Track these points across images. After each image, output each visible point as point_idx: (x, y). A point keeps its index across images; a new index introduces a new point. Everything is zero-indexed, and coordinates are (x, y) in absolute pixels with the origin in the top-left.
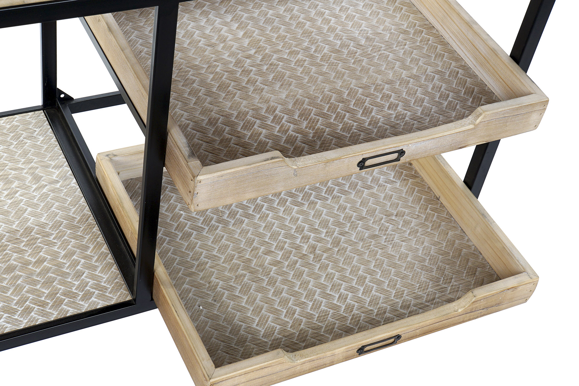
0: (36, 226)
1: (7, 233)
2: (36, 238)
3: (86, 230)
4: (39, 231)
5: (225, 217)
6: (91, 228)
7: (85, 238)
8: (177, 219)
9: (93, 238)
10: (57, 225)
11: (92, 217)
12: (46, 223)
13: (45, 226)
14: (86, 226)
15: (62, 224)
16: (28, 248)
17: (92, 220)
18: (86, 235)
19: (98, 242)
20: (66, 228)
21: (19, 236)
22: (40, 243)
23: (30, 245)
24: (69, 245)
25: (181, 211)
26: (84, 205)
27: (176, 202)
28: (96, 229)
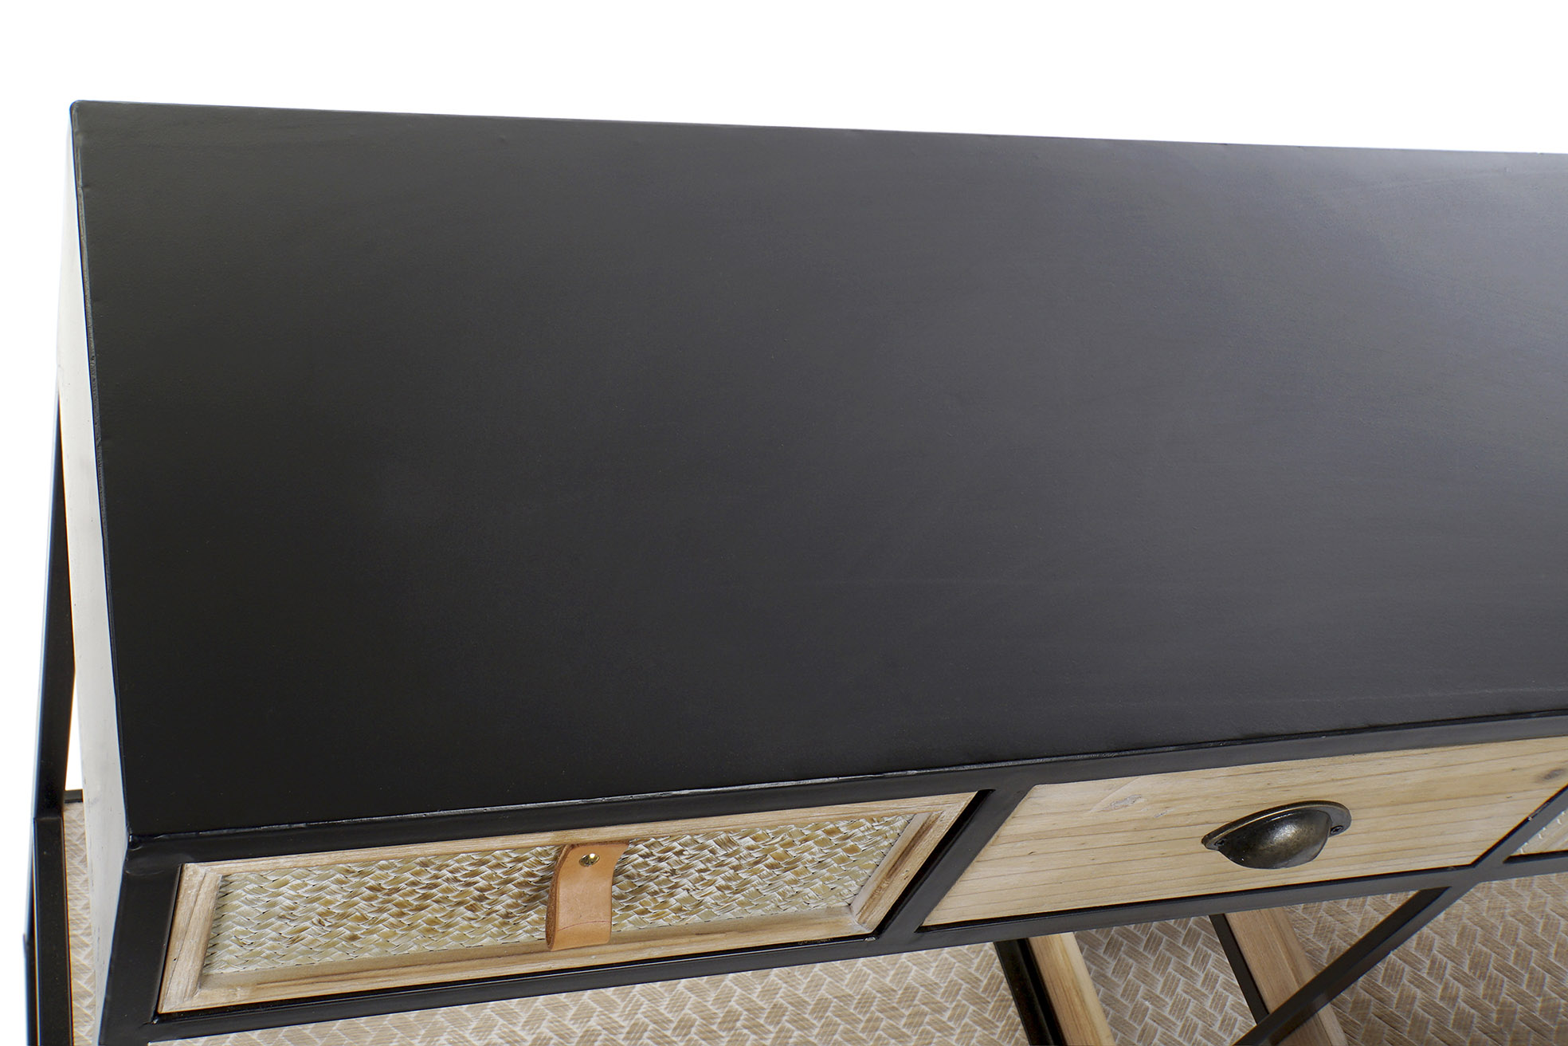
0: (922, 986)
1: (878, 991)
2: (922, 1013)
3: (998, 1010)
4: (926, 998)
5: (1216, 1028)
6: (1005, 1007)
7: (997, 1027)
8: (1140, 1016)
9: (1009, 1030)
10: (952, 992)
11: (1005, 984)
12: (936, 984)
13: (935, 988)
14: (996, 1001)
15: (960, 989)
16: (912, 1032)
17: (1005, 990)
18: (998, 1021)
19: (1017, 1039)
20: (967, 1001)
21: (897, 1003)
22: (928, 1023)
23: (915, 1027)
24: (972, 1037)
25: (1146, 999)
26: (991, 955)
27: (1138, 979)
28: (1013, 1010)
